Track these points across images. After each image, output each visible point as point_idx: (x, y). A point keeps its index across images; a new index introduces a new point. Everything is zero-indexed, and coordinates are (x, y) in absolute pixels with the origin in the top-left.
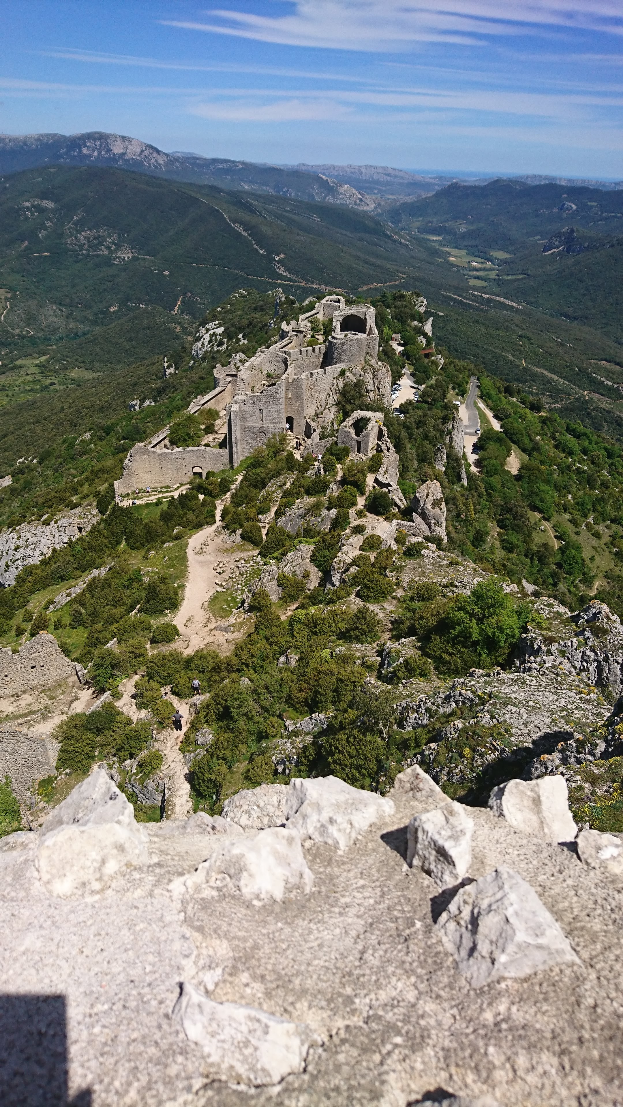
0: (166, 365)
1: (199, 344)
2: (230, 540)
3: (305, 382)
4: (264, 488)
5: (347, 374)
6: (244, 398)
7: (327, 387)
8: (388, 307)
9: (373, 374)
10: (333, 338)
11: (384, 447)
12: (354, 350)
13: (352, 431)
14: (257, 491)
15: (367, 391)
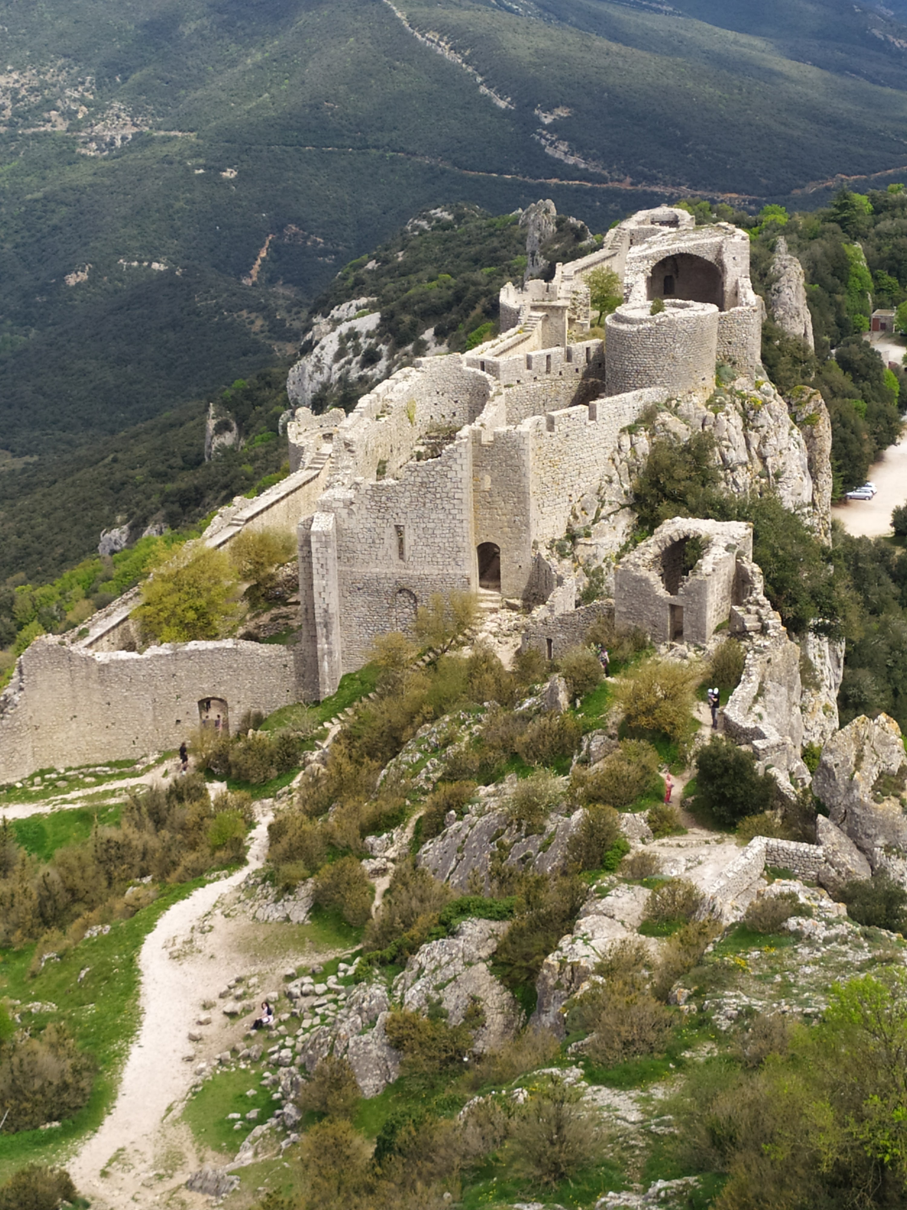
0: (211, 424)
1: (308, 363)
2: (275, 913)
3: (531, 443)
4: (395, 754)
5: (664, 417)
6: (350, 494)
7: (603, 455)
8: (856, 236)
9: (745, 416)
10: (619, 319)
11: (751, 622)
12: (679, 352)
13: (654, 578)
14: (375, 764)
15: (726, 465)
